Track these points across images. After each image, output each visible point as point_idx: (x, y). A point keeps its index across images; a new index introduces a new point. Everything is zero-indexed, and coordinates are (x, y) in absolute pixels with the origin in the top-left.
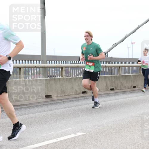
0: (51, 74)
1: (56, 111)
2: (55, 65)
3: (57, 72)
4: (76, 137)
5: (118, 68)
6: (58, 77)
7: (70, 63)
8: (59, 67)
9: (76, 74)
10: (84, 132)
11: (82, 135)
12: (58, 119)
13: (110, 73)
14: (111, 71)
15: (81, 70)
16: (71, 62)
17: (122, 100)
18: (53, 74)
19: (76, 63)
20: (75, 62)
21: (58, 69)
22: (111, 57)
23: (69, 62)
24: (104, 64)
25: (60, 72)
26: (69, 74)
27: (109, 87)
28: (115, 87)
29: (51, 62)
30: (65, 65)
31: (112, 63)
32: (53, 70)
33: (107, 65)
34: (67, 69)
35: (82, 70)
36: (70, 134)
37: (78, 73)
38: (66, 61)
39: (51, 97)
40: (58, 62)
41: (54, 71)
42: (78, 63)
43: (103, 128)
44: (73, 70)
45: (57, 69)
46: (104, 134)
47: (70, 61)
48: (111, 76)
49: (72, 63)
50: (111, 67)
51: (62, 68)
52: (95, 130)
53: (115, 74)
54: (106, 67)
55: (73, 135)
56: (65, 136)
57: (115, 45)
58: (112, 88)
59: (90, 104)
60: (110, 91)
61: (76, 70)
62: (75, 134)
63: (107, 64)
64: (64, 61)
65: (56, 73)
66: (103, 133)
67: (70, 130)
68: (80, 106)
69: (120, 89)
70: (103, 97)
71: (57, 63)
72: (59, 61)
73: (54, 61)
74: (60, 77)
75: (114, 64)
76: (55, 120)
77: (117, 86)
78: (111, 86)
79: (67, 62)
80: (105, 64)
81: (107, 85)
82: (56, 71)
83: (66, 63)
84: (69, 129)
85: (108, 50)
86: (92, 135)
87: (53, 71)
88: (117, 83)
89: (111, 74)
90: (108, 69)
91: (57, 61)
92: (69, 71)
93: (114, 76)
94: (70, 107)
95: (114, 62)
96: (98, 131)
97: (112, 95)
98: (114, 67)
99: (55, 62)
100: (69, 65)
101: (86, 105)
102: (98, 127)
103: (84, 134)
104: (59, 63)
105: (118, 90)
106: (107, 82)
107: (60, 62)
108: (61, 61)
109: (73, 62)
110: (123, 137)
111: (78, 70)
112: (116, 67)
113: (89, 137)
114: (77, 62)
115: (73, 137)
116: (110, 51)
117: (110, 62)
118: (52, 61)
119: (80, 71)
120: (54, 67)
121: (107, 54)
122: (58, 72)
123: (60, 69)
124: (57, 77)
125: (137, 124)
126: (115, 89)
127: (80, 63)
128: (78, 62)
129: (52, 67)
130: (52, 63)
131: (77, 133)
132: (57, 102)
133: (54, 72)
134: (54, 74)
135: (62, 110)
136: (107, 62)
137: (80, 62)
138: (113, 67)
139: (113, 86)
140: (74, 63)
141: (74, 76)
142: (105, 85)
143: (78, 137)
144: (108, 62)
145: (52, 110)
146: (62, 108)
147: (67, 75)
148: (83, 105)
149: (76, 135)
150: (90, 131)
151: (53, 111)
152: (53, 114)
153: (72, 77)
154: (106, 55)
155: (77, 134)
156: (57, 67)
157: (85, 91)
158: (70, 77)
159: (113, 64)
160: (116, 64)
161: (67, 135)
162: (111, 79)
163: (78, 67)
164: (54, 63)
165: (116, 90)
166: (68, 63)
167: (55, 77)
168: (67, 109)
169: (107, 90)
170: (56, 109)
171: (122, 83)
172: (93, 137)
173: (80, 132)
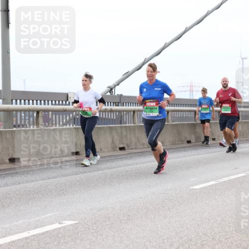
0: (19, 122)
1: (27, 184)
2: (27, 106)
3: (29, 119)
4: (60, 228)
5: (132, 113)
6: (32, 128)
7: (52, 104)
8: (33, 111)
9: (61, 123)
10: (75, 221)
11: (72, 225)
12: (30, 199)
13: (119, 122)
14: (121, 117)
15: (69, 116)
16: (54, 102)
17: (138, 166)
18: (23, 123)
19: (62, 104)
20: (61, 102)
21: (31, 113)
22: (121, 95)
23: (50, 102)
24: (108, 105)
25: (35, 118)
26: (50, 122)
27: (117, 145)
28: (127, 145)
29: (18, 101)
30: (43, 107)
31: (122, 104)
32: (23, 115)
33: (115, 108)
34: (46, 113)
35: (71, 115)
36: (52, 224)
37: (64, 120)
38: (44, 101)
39: (19, 162)
40: (31, 101)
41: (25, 116)
42: (66, 104)
43: (107, 213)
44: (57, 116)
45: (29, 114)
46: (108, 223)
47: (52, 101)
48: (121, 126)
49: (55, 104)
50: (120, 111)
51: (38, 112)
52: (93, 217)
53: (126, 124)
54: (111, 111)
55: (56, 226)
56: (43, 226)
57: (128, 75)
58: (121, 146)
59: (85, 173)
60: (119, 151)
61: (61, 116)
62: (59, 223)
63: (113, 106)
64: (41, 101)
65: (27, 121)
66: (106, 222)
67: (50, 217)
68: (69, 176)
69: (136, 149)
70: (107, 161)
71: (29, 104)
72: (33, 101)
73: (25, 101)
74: (35, 126)
75: (126, 106)
76: (26, 200)
77: (131, 143)
78: (120, 143)
79: (47, 101)
80: (111, 105)
81: (113, 142)
82: (27, 118)
83: (45, 104)
84: (50, 215)
85: (116, 84)
86: (87, 225)
87: (23, 118)
88: (130, 138)
89: (121, 124)
90: (116, 115)
91: (29, 101)
92: (50, 117)
93: (126, 127)
94: (51, 179)
95: (126, 103)
96: (98, 219)
97: (122, 158)
98: (126, 111)
99: (27, 101)
100: (50, 107)
101: (79, 175)
102: (99, 210)
103: (75, 224)
104: (33, 104)
105: (132, 149)
106: (113, 137)
107: (35, 101)
108: (37, 101)
109: (57, 102)
110: (139, 227)
111: (64, 116)
112: (128, 111)
113: (83, 229)
114: (64, 102)
115: (56, 229)
116: (118, 84)
117: (118, 103)
118: (20, 100)
119: (68, 118)
120: (25, 111)
121: (113, 90)
122: (31, 119)
123: (35, 115)
124: (30, 127)
125: (162, 207)
126: (126, 148)
127: (69, 105)
128: (66, 102)
129: (21, 111)
130: (21, 104)
131: (64, 222)
132: (29, 169)
133: (25, 119)
134: (25, 122)
135: (37, 182)
136: (113, 103)
137: (69, 103)
138: (124, 111)
139: (123, 144)
140: (59, 104)
141: (58, 125)
142: (110, 140)
143: (65, 229)
144: (116, 103)
145: (20, 183)
146: (38, 181)
147: (47, 124)
148: (73, 175)
149: (60, 226)
150: (85, 219)
151: (22, 185)
152: (22, 190)
153: (54, 127)
154: (112, 92)
155: (62, 223)
156: (29, 110)
157: (77, 151)
158: (52, 128)
159: (123, 106)
160: (128, 106)
161: (46, 225)
162: (119, 131)
163: (65, 111)
164: (25, 104)
165: (128, 149)
166: (48, 104)
167: (27, 127)
168: (45, 181)
169: (114, 150)
170: (27, 182)
171: (138, 137)
172: (89, 229)
173: (69, 220)
